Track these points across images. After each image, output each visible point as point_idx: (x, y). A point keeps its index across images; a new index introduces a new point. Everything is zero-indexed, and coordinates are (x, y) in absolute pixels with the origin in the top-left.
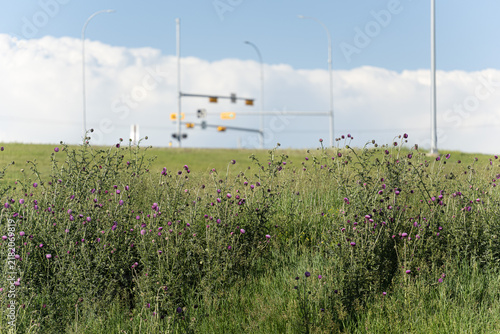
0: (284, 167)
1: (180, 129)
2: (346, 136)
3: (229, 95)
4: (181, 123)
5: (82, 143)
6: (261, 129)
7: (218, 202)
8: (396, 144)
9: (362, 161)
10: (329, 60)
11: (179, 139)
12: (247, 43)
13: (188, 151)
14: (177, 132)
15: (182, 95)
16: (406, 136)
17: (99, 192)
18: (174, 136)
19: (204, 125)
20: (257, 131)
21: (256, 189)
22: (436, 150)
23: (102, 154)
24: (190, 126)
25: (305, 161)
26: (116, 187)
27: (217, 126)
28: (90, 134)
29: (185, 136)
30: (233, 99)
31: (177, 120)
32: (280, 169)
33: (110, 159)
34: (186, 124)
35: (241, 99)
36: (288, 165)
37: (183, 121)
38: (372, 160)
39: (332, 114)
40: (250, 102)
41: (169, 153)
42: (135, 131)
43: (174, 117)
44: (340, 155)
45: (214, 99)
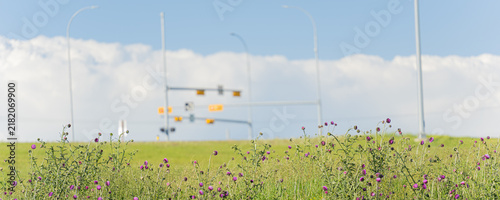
0: (267, 156)
1: (168, 123)
2: (329, 123)
3: (216, 87)
4: (168, 117)
5: (60, 139)
6: (249, 120)
7: (201, 194)
8: (378, 129)
9: (345, 148)
10: (315, 50)
11: (167, 133)
12: (233, 34)
13: (175, 145)
14: (165, 126)
15: (168, 88)
16: (388, 121)
17: (79, 189)
18: (163, 130)
19: (192, 118)
20: (245, 122)
21: (239, 180)
22: (424, 135)
23: (81, 150)
24: (179, 120)
25: (289, 150)
26: (96, 183)
27: (205, 119)
28: (68, 130)
29: (173, 130)
30: (221, 91)
31: (165, 114)
32: (264, 158)
33: (89, 155)
34: (174, 117)
35: (228, 90)
36: (272, 154)
37: (170, 114)
38: (355, 146)
39: (320, 103)
40: (237, 94)
41: (157, 147)
42: (123, 126)
43: (162, 111)
44: (323, 144)
45: (201, 92)
